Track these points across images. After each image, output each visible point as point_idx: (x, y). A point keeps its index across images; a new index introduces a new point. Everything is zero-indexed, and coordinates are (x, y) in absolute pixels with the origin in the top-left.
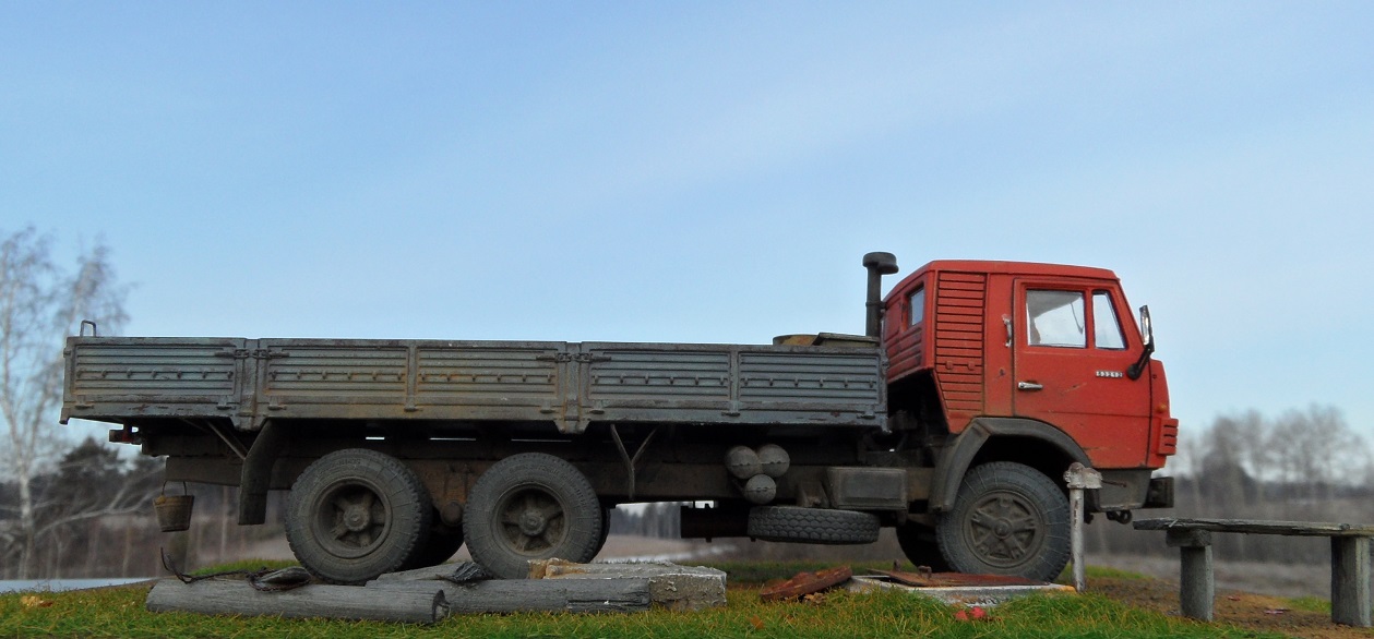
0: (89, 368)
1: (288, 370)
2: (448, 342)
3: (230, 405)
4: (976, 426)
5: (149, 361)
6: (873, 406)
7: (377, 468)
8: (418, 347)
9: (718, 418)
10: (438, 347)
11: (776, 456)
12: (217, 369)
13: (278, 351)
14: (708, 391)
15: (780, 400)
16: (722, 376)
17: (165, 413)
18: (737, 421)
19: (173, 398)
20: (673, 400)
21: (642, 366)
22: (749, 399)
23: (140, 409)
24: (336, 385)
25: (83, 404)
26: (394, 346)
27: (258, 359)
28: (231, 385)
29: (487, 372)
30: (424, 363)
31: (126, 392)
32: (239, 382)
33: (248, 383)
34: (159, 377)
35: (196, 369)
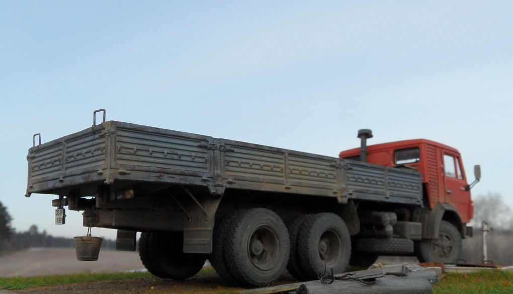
0: (125, 145)
1: (234, 159)
3: (209, 179)
4: (442, 207)
5: (161, 145)
6: (419, 197)
8: (289, 154)
9: (384, 199)
11: (392, 217)
12: (200, 155)
13: (228, 147)
14: (380, 187)
15: (398, 192)
16: (383, 180)
17: (173, 181)
18: (388, 201)
19: (179, 172)
20: (372, 189)
22: (390, 191)
23: (159, 177)
24: (256, 171)
25: (125, 171)
26: (279, 151)
27: (221, 151)
28: (208, 166)
29: (314, 170)
31: (149, 165)
32: (212, 164)
33: (217, 165)
34: (168, 156)
35: (188, 153)
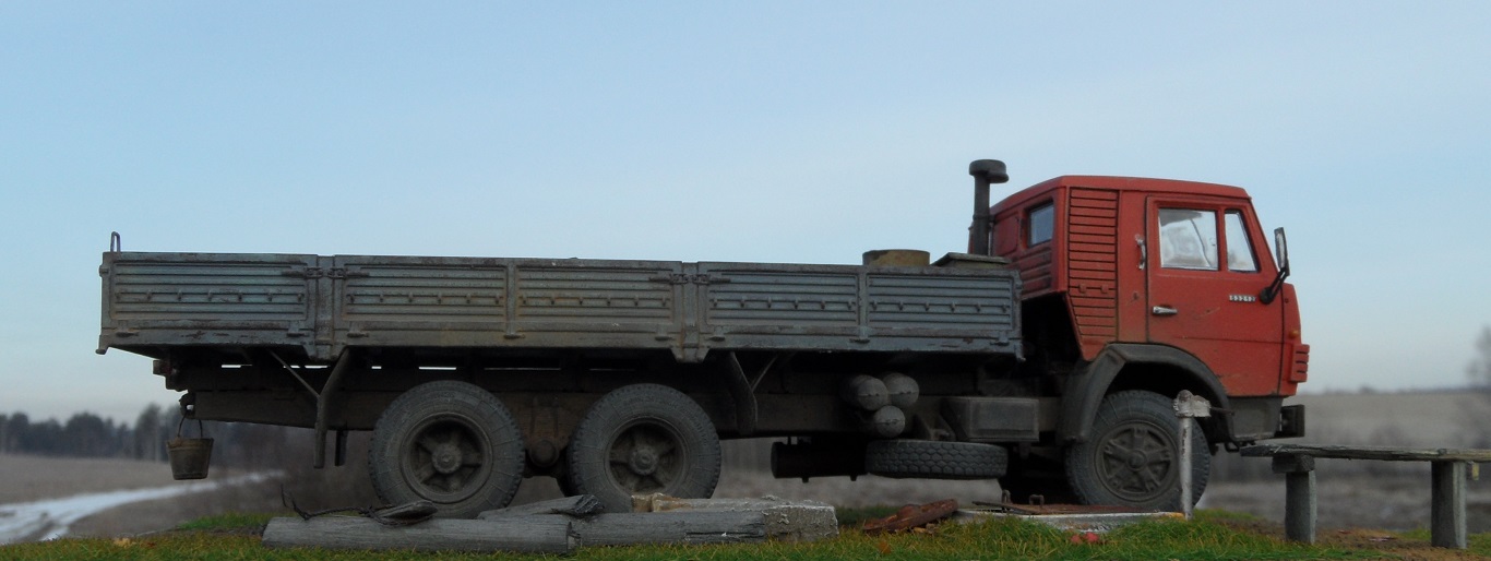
0: (130, 289)
1: (369, 291)
2: (550, 261)
3: (304, 332)
4: (1112, 353)
5: (203, 280)
6: (1007, 332)
7: (472, 401)
8: (518, 267)
9: (847, 345)
10: (540, 267)
11: (906, 386)
12: (284, 290)
13: (357, 270)
14: (835, 316)
15: (911, 326)
16: (850, 299)
17: (225, 341)
18: (866, 348)
19: (235, 324)
20: (798, 326)
21: (764, 288)
22: (877, 324)
23: (195, 336)
24: (425, 309)
25: (127, 331)
26: (490, 264)
27: (334, 279)
28: (302, 308)
29: (595, 294)
30: (525, 284)
31: (177, 317)
32: (313, 305)
33: (323, 307)
34: (215, 300)
35: (261, 290)
